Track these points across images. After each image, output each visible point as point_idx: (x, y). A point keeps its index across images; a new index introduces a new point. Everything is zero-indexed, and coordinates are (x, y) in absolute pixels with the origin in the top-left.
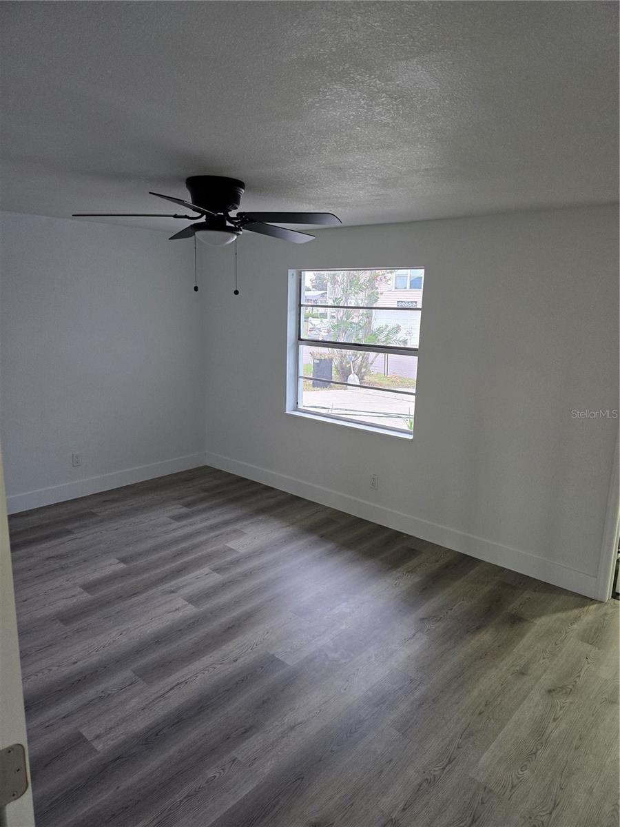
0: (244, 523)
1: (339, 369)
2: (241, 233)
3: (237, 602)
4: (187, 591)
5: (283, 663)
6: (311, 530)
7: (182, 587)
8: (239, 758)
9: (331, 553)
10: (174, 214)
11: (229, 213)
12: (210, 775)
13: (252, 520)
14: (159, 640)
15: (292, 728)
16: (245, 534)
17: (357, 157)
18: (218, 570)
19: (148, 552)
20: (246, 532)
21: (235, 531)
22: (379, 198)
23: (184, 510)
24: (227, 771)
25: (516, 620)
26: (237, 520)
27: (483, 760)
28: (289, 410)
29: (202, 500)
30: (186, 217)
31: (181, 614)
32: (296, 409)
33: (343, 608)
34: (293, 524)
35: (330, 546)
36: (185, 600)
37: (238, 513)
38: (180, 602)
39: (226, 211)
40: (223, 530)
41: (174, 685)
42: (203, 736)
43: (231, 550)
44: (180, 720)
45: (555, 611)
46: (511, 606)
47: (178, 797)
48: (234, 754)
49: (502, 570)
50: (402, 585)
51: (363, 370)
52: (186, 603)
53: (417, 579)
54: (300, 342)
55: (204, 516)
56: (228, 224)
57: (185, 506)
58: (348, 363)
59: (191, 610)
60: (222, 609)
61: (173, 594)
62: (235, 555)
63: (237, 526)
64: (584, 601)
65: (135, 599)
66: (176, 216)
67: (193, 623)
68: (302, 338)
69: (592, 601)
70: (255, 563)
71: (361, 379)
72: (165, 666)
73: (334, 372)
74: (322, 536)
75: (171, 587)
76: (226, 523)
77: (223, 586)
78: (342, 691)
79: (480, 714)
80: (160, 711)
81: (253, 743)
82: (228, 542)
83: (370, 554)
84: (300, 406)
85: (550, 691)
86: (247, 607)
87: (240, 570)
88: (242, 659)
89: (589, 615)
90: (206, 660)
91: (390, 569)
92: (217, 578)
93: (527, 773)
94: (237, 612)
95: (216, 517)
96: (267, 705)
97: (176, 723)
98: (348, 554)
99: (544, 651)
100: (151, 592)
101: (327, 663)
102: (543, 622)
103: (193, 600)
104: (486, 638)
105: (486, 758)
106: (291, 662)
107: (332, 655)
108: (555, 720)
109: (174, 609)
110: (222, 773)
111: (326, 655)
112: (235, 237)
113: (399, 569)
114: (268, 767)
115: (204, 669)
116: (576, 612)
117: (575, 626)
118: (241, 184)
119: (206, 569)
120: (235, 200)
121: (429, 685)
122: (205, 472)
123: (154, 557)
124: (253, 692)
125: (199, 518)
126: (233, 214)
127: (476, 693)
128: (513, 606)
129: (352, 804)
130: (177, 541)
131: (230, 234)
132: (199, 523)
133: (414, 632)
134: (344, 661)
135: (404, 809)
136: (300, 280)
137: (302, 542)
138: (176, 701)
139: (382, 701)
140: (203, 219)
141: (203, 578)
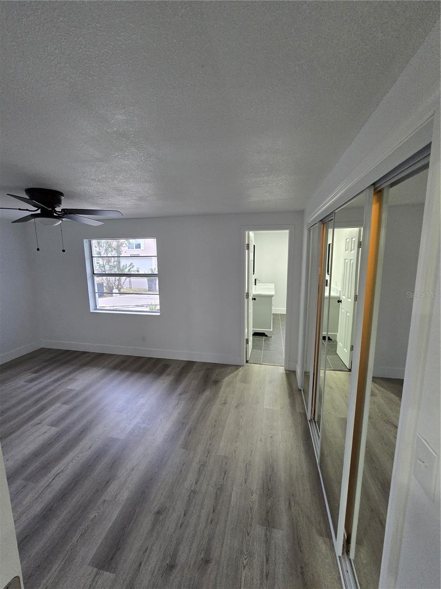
0: (75, 374)
1: (107, 287)
2: (64, 219)
3: (82, 416)
4: (49, 420)
5: (118, 439)
6: (114, 368)
7: (45, 419)
8: (107, 498)
9: (128, 377)
10: (18, 208)
11: (56, 209)
12: (92, 516)
13: (78, 372)
14: (36, 454)
15: (133, 470)
16: (77, 379)
17: (131, 185)
18: (65, 403)
19: (14, 406)
20: (76, 378)
21: (71, 379)
22: (135, 206)
23: (34, 375)
24: (101, 509)
25: (216, 382)
26: (70, 373)
27: (221, 446)
28: (92, 310)
29: (45, 367)
30: (27, 210)
31: (48, 435)
32: (96, 309)
33: (142, 401)
34: (103, 368)
35: (127, 373)
36: (48, 426)
37: (70, 369)
38: (46, 428)
39: (53, 208)
40: (62, 381)
41: (54, 476)
42: (82, 497)
43: (71, 390)
44: (63, 495)
45: (230, 374)
46: (213, 377)
47: (75, 539)
48: (103, 498)
49: (205, 363)
50: (166, 382)
51: (120, 287)
52: (49, 427)
53: (173, 377)
54: (94, 275)
55: (48, 376)
56: (55, 214)
57: (33, 373)
58: (112, 284)
59: (54, 430)
60: (74, 423)
61: (39, 425)
62: (75, 392)
63: (71, 377)
64: (237, 367)
65: (13, 436)
66: (20, 209)
67: (58, 437)
68: (95, 273)
69: (240, 366)
70: (88, 393)
71: (119, 291)
72: (46, 467)
73: (104, 289)
74: (121, 370)
75: (37, 421)
76: (64, 376)
77: (71, 411)
78: (153, 441)
79: (214, 426)
80: (48, 496)
81: (113, 487)
82: (67, 386)
83: (148, 372)
84: (98, 307)
85: (236, 407)
86: (89, 417)
87: (79, 399)
88: (93, 446)
89: (241, 371)
90: (71, 455)
91: (159, 376)
92: (66, 408)
93: (238, 443)
94: (84, 422)
95: (57, 374)
96: (114, 464)
97: (62, 497)
98: (137, 375)
99: (230, 391)
100: (22, 429)
101: (141, 431)
102: (226, 380)
103: (54, 424)
104: (207, 393)
105: (222, 444)
106: (122, 437)
107: (143, 426)
108: (241, 417)
109: (42, 433)
110: (99, 512)
111: (140, 427)
112: (61, 222)
113: (163, 375)
114: (125, 495)
115: (72, 460)
116: (236, 372)
117: (237, 378)
118: (62, 194)
119: (58, 405)
120: (59, 202)
121: (191, 423)
122: (42, 351)
123: (19, 408)
124: (105, 461)
125: (45, 378)
126: (58, 209)
127: (210, 418)
128: (214, 377)
129: (173, 493)
130: (34, 394)
131: (57, 220)
132: (46, 380)
133: (177, 401)
134: (149, 427)
135: (196, 483)
136: (91, 244)
137: (112, 375)
138: (59, 484)
139: (172, 438)
140: (39, 212)
141: (56, 410)
